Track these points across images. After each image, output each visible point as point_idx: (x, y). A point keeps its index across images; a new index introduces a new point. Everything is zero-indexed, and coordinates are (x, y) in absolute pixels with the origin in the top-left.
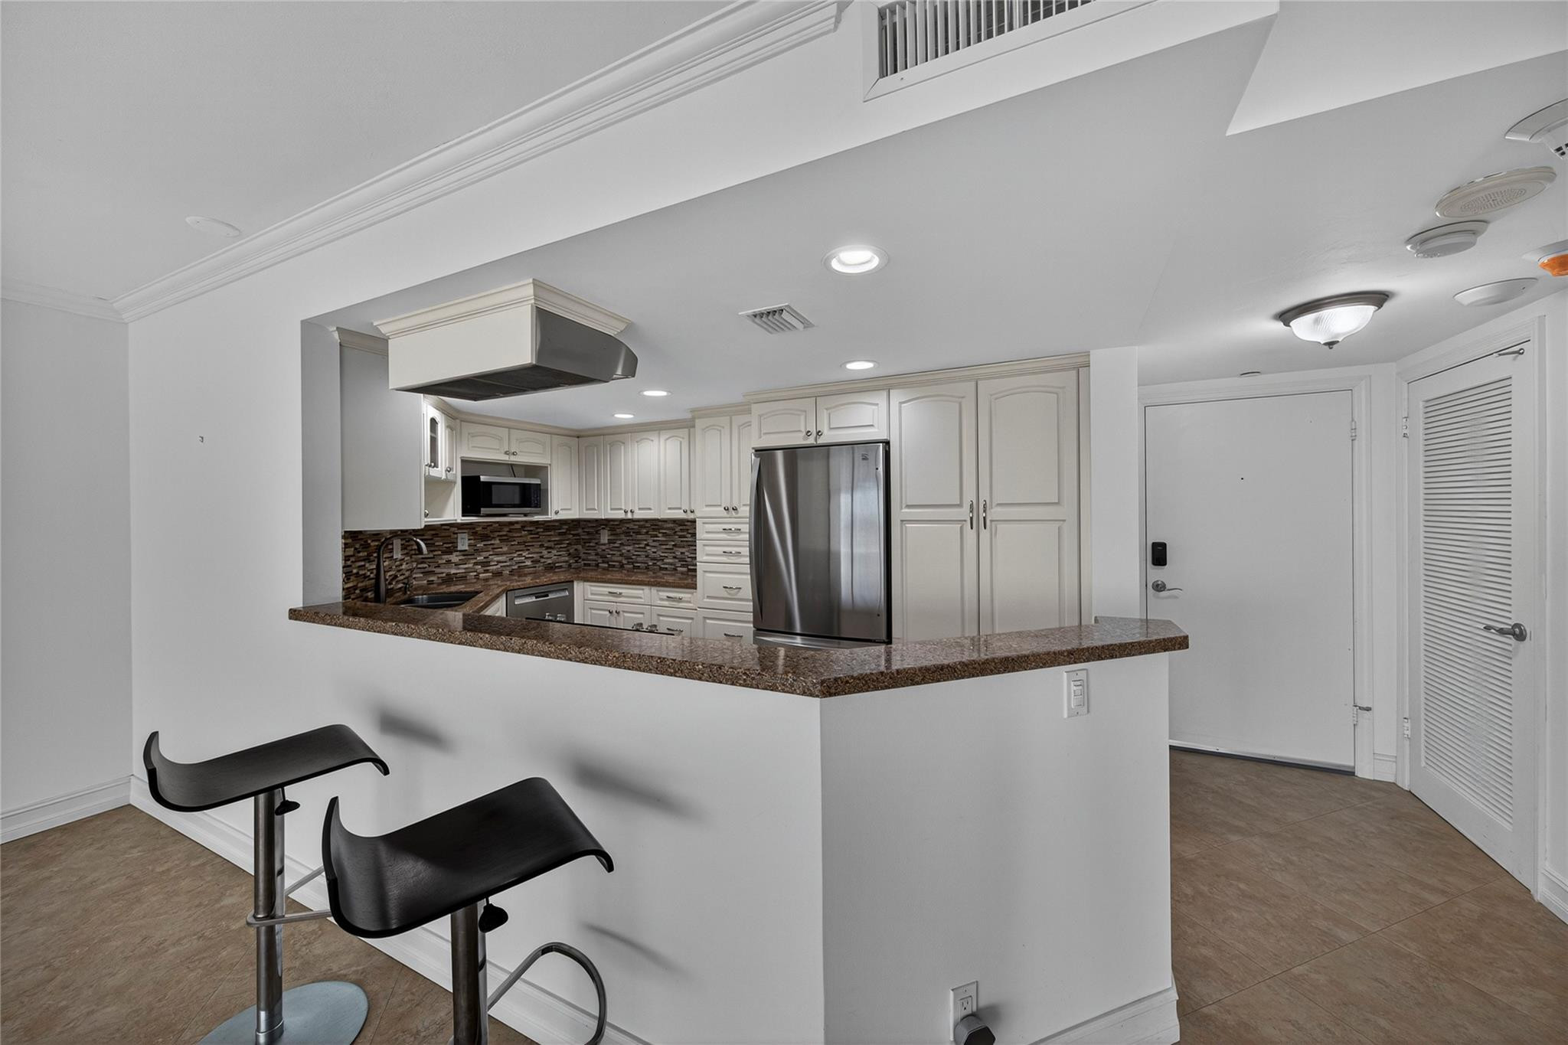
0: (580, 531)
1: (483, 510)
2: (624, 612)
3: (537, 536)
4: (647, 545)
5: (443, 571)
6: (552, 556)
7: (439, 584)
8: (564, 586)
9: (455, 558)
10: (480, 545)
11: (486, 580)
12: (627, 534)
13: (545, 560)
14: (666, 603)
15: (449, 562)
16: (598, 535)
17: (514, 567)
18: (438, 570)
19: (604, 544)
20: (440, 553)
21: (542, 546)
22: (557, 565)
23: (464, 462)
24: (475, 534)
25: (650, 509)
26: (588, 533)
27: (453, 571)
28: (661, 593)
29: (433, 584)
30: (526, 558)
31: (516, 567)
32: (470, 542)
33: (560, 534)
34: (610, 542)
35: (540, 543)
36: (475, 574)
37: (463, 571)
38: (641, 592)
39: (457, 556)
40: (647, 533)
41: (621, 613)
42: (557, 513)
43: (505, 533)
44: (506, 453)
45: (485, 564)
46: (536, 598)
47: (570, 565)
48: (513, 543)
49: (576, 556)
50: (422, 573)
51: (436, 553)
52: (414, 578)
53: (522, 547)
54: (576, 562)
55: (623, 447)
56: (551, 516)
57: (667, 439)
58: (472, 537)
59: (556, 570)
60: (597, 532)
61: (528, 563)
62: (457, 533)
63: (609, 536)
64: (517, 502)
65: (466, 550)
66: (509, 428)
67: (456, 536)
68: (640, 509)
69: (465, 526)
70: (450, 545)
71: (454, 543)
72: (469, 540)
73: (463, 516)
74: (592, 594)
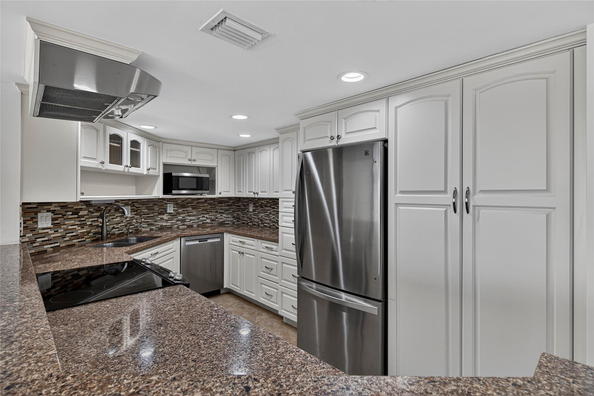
0: (240, 204)
1: (174, 192)
2: (246, 253)
3: (214, 206)
4: (270, 213)
5: (159, 224)
6: (223, 217)
7: (156, 231)
8: (219, 235)
9: (165, 217)
10: (180, 211)
11: (183, 229)
12: (261, 206)
13: (218, 220)
14: (265, 250)
15: (162, 219)
16: (248, 207)
17: (199, 223)
18: (155, 223)
19: (251, 212)
20: (157, 214)
21: (217, 212)
22: (225, 222)
23: (165, 165)
24: (177, 204)
25: (266, 192)
26: (244, 205)
27: (164, 224)
28: (263, 244)
29: (153, 230)
30: (207, 218)
31: (201, 223)
32: (174, 208)
33: (228, 205)
34: (254, 211)
35: (216, 210)
36: (177, 226)
37: (170, 224)
38: (253, 242)
39: (167, 216)
40: (270, 207)
41: (245, 253)
42: (220, 194)
43: (195, 204)
44: (189, 160)
45: (183, 221)
46: (199, 242)
47: (234, 223)
48: (199, 210)
49: (238, 218)
50: (147, 224)
51: (155, 214)
52: (143, 227)
53: (205, 212)
54: (238, 221)
55: (254, 155)
56: (217, 195)
57: (274, 150)
58: (176, 206)
59: (225, 226)
60: (248, 205)
61: (208, 221)
62: (167, 204)
63: (253, 207)
64: (195, 187)
65: (172, 213)
66: (191, 146)
67: (166, 205)
68: (261, 192)
69: (171, 200)
70: (163, 210)
71: (166, 209)
72: (174, 207)
73: (163, 195)
74: (233, 241)
